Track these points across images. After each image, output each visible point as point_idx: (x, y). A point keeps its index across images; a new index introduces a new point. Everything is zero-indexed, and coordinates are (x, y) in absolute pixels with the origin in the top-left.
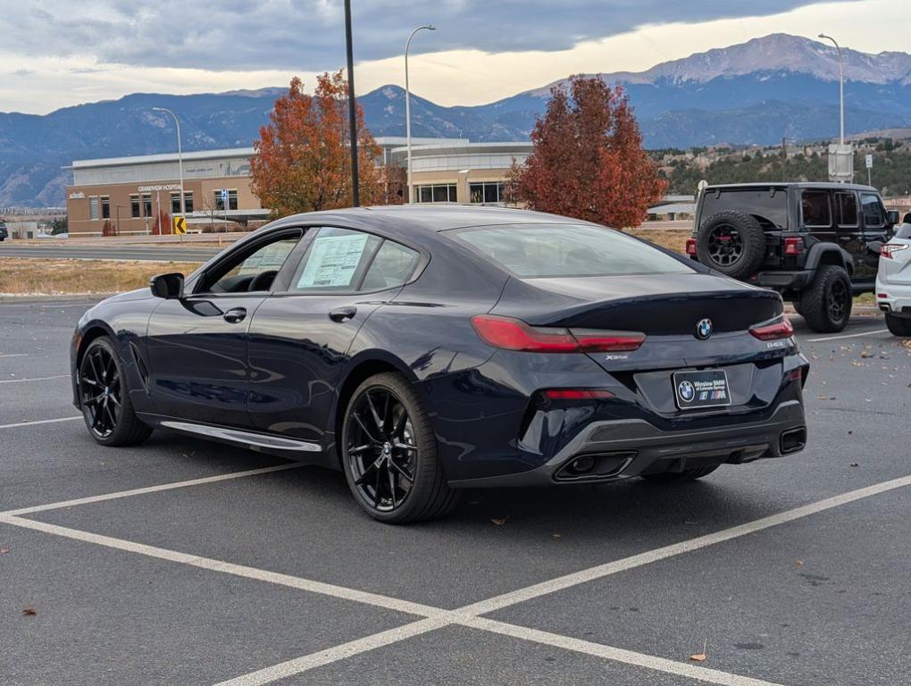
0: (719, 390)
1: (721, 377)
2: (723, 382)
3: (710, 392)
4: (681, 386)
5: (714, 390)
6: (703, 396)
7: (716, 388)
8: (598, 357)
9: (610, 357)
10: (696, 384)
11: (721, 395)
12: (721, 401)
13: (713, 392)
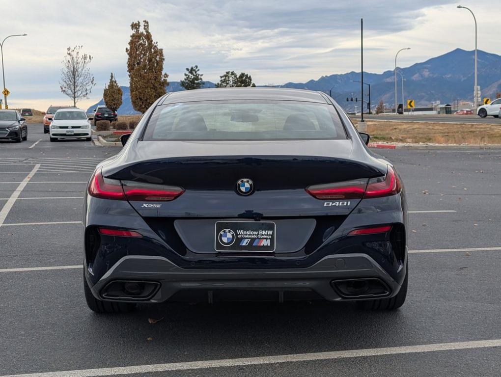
0: (264, 238)
1: (270, 228)
2: (271, 232)
3: (253, 240)
4: (222, 232)
5: (258, 238)
6: (245, 243)
7: (261, 237)
8: (135, 203)
9: (145, 205)
10: (239, 232)
11: (266, 243)
12: (264, 247)
13: (257, 240)
